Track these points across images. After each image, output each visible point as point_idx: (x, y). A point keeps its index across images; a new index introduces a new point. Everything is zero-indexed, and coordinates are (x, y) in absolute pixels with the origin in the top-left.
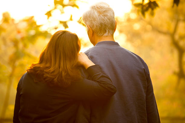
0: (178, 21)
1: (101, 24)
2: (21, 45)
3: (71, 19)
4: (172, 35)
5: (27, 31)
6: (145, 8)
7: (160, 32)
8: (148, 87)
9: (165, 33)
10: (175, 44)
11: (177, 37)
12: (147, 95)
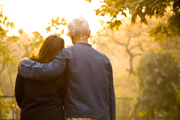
0: (130, 37)
1: (77, 31)
2: (30, 49)
3: (63, 33)
4: (127, 46)
5: (34, 40)
6: (113, 25)
7: (119, 44)
8: (110, 75)
9: (122, 44)
10: (128, 51)
11: (129, 47)
12: (110, 81)
